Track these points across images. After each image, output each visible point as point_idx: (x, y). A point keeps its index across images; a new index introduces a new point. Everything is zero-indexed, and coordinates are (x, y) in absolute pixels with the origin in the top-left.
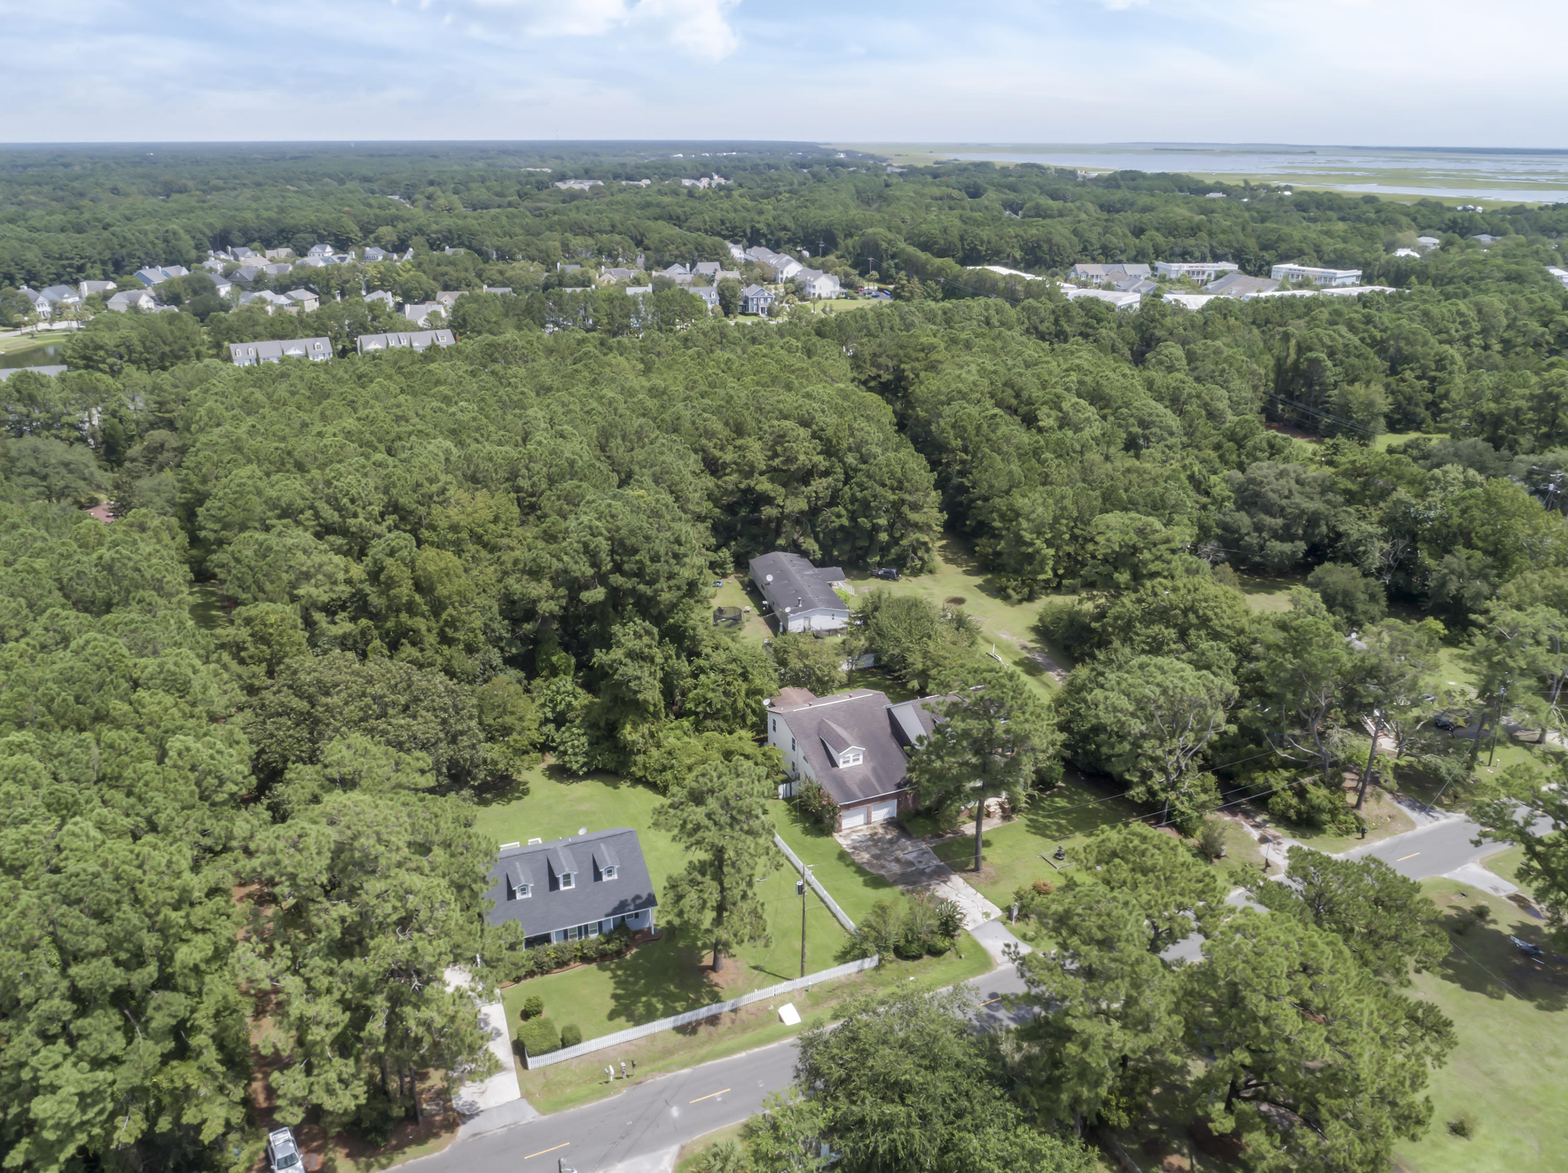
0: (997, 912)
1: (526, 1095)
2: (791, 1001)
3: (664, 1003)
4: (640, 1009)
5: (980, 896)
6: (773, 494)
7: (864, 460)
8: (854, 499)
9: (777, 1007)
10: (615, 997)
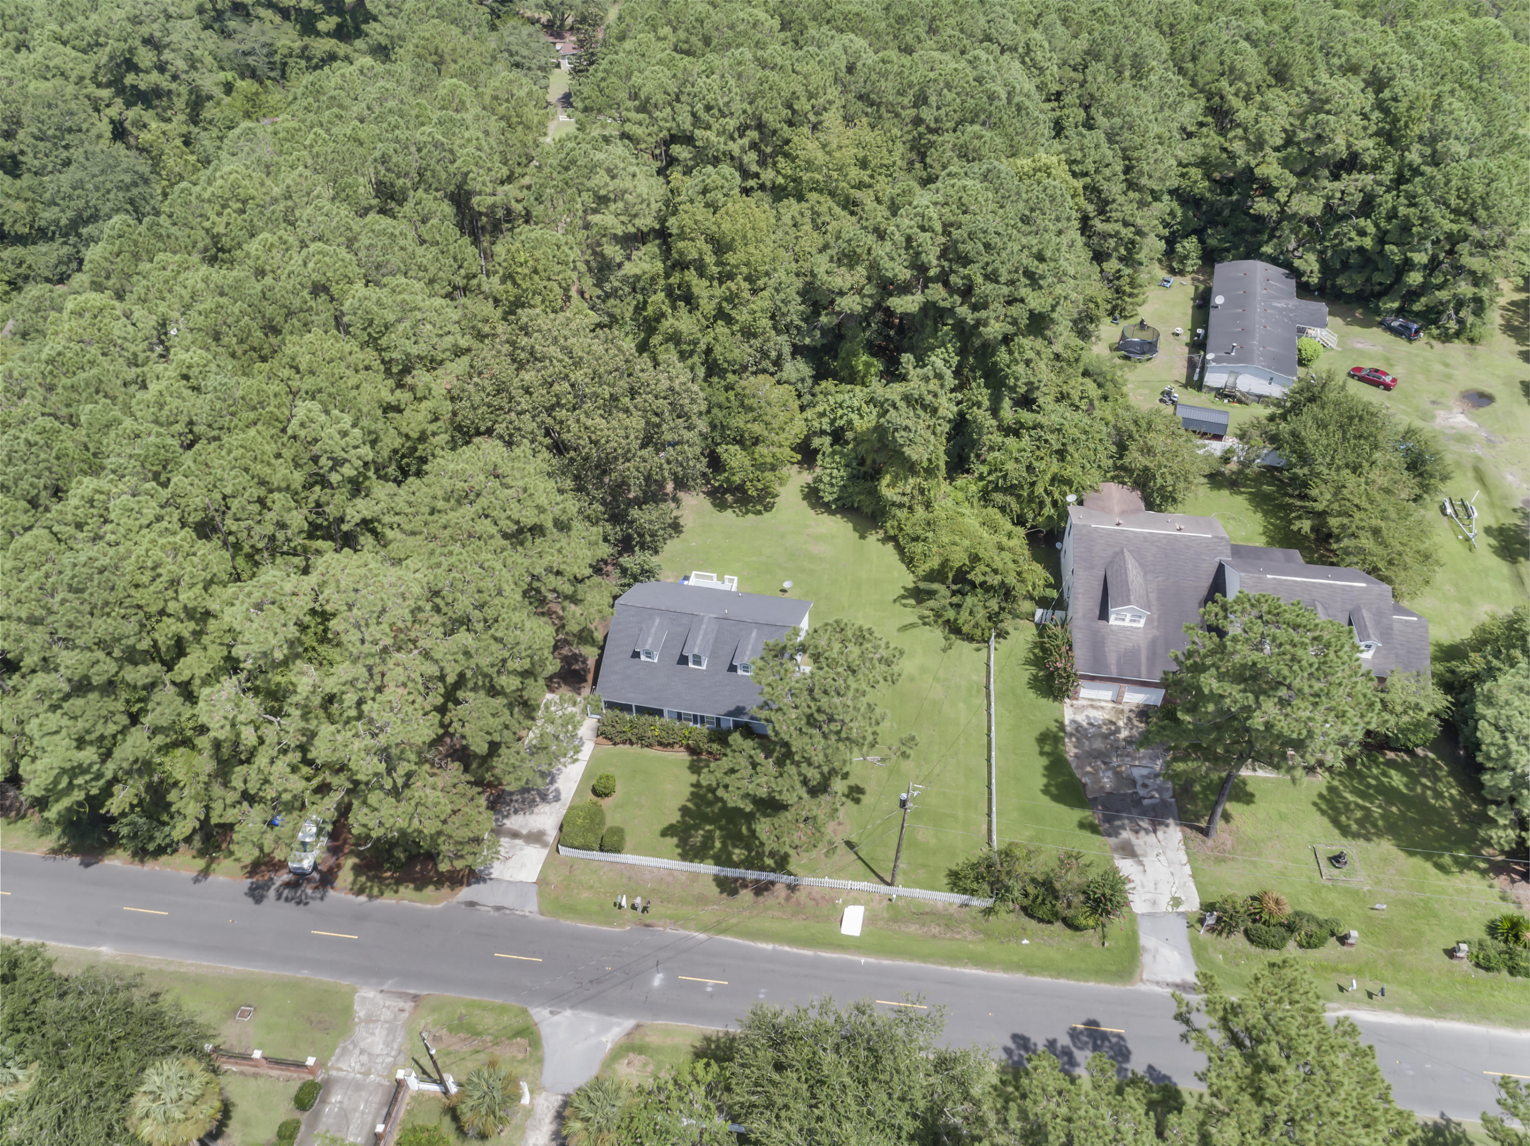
0: (1193, 904)
1: (542, 882)
2: (865, 904)
3: (724, 844)
4: (697, 837)
5: (1188, 870)
6: (1276, 184)
7: (1435, 160)
8: (1392, 215)
9: (846, 903)
10: (684, 810)
